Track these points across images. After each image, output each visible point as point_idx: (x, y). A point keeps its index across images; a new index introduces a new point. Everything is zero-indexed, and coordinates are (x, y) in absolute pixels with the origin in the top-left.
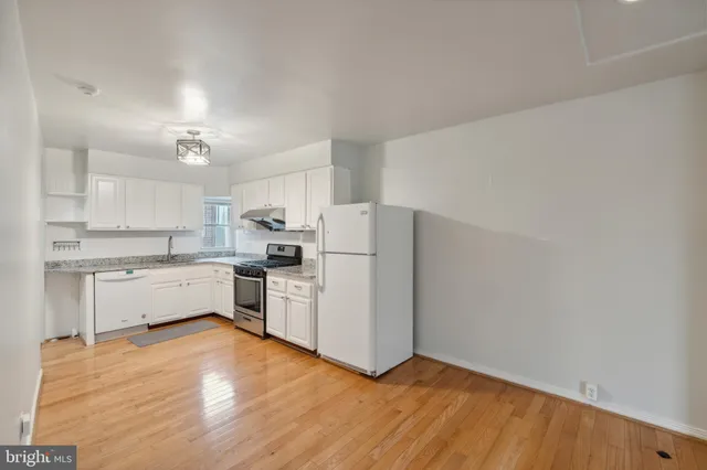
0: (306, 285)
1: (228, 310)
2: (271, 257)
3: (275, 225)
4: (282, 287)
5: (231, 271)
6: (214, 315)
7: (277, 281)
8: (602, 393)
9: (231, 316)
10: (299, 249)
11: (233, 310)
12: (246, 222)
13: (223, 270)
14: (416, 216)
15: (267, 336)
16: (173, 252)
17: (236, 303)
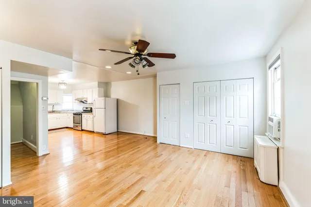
0: (91, 116)
1: (71, 125)
2: (84, 111)
3: (85, 102)
4: (86, 117)
5: (72, 114)
6: (67, 128)
7: (85, 116)
8: (145, 132)
9: (72, 127)
10: (91, 108)
11: (73, 125)
12: (77, 101)
13: (70, 114)
14: (117, 100)
15: (82, 130)
16: (54, 110)
17: (74, 123)
